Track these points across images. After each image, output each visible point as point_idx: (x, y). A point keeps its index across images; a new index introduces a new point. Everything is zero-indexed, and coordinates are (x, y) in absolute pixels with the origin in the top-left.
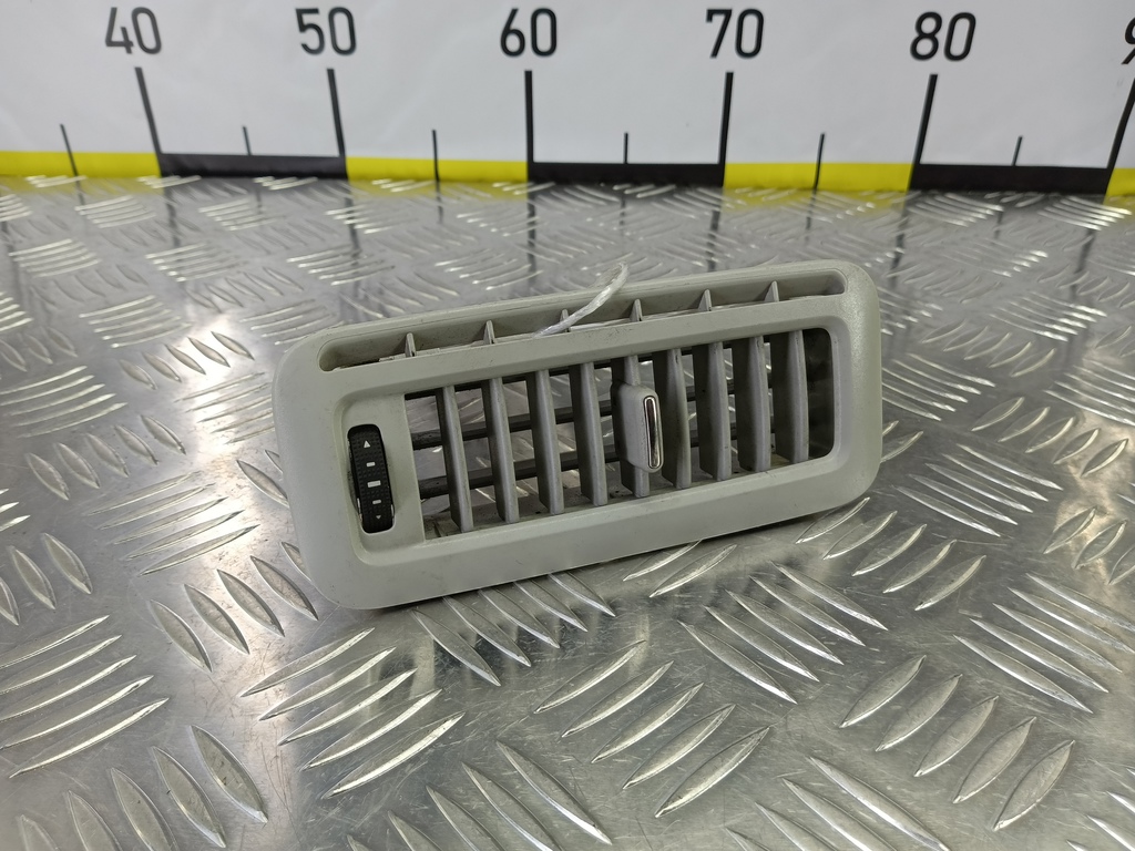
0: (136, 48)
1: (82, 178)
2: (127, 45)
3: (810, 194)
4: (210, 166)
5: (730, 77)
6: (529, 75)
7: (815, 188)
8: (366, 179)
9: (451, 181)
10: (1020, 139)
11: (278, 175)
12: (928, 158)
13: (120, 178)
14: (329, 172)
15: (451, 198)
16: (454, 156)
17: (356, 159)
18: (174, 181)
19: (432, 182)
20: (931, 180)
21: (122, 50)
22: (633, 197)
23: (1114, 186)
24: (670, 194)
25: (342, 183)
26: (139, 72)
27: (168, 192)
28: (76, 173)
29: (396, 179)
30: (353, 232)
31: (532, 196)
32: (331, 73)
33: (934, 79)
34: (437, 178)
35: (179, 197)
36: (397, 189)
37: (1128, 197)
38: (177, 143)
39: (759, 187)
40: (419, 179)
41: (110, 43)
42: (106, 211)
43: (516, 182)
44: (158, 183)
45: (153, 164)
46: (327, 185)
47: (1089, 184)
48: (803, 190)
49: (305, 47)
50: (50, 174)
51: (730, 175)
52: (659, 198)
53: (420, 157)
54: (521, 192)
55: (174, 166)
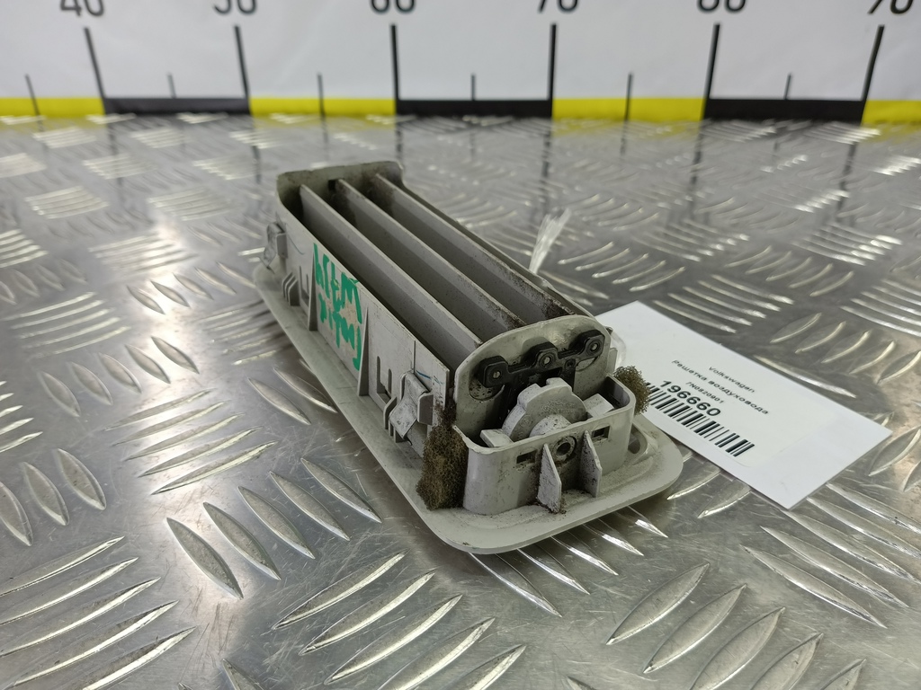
0: (84, 12)
1: (43, 115)
2: (77, 9)
3: (622, 124)
4: (143, 107)
5: (554, 28)
6: (394, 29)
7: (627, 117)
8: (265, 114)
9: (335, 115)
10: (790, 78)
11: (195, 112)
12: (719, 92)
13: (72, 116)
14: (237, 110)
15: (331, 124)
16: (336, 95)
17: (258, 98)
18: (115, 118)
19: (318, 117)
20: (719, 111)
21: (73, 14)
22: (478, 126)
23: (868, 115)
24: (509, 123)
25: (246, 117)
26: (87, 32)
27: (110, 126)
28: (37, 113)
29: (288, 113)
30: (255, 149)
31: (399, 124)
32: (237, 30)
33: (717, 28)
34: (323, 114)
35: (119, 129)
36: (289, 120)
37: (878, 123)
38: (115, 91)
39: (579, 118)
40: (306, 113)
41: (64, 8)
42: (56, 139)
43: (385, 115)
44: (101, 119)
45: (99, 105)
46: (238, 121)
47: (850, 112)
48: (616, 119)
49: (217, 9)
50: (17, 114)
51: (558, 108)
52: (500, 125)
53: (309, 96)
54: (390, 121)
55: (115, 106)
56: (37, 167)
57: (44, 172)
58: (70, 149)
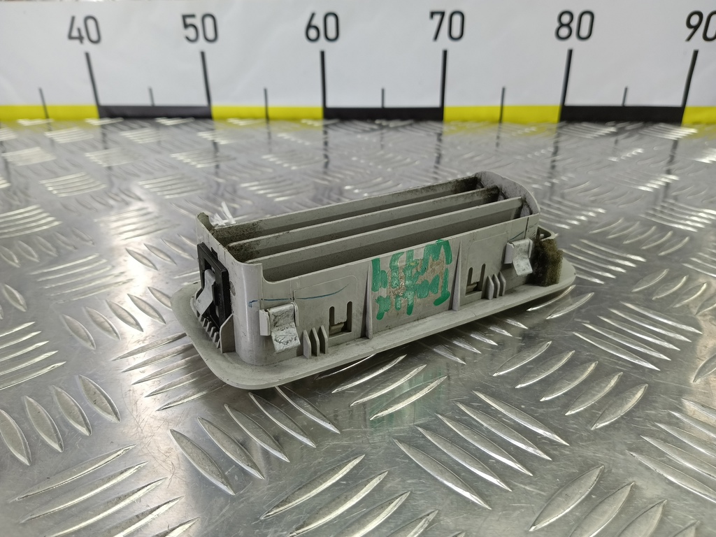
0: (86, 41)
1: (51, 119)
2: (80, 38)
3: (497, 125)
4: (129, 113)
5: (445, 53)
6: (323, 54)
7: (501, 120)
8: (223, 119)
9: (276, 119)
10: (626, 90)
11: (169, 117)
12: (571, 101)
13: (75, 120)
14: (202, 115)
15: (274, 127)
16: (278, 104)
17: (217, 107)
18: (107, 121)
19: (264, 120)
20: (572, 115)
21: (77, 42)
22: (387, 127)
23: (687, 117)
24: (411, 125)
25: (209, 121)
26: (87, 55)
27: (103, 127)
28: (47, 117)
29: (241, 118)
30: (215, 144)
31: (326, 126)
32: (203, 54)
33: (570, 52)
34: (268, 118)
35: (111, 128)
36: (242, 123)
37: (694, 124)
38: (110, 98)
39: (464, 121)
40: (255, 118)
41: (70, 37)
42: (62, 136)
43: (315, 119)
44: (96, 122)
45: (95, 111)
46: (202, 124)
47: (673, 116)
48: (493, 122)
49: (188, 38)
50: (31, 118)
51: (447, 113)
52: (403, 127)
53: (257, 105)
54: (319, 124)
55: (107, 112)
56: (49, 158)
57: (54, 161)
58: (73, 144)
